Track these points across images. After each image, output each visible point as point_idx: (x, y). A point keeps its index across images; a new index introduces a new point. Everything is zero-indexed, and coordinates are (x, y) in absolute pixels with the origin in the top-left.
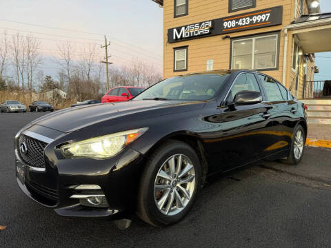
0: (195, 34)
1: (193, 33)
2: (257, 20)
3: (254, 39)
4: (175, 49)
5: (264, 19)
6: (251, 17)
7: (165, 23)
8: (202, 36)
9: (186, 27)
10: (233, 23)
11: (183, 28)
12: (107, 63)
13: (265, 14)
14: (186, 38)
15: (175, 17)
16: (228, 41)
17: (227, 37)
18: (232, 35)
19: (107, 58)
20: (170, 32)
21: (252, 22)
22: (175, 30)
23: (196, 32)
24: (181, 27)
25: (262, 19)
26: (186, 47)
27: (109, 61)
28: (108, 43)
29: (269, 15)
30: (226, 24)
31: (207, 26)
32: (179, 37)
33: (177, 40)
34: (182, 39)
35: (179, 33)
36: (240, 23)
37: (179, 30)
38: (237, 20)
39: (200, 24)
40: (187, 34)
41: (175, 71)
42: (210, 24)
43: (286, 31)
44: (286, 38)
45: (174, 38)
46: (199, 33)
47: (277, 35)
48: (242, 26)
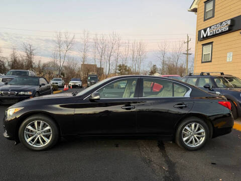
0: (217, 33)
1: (216, 31)
4: (203, 45)
8: (223, 33)
9: (210, 27)
11: (209, 29)
15: (205, 20)
23: (218, 31)
24: (207, 28)
26: (211, 43)
31: (227, 24)
32: (205, 36)
34: (207, 37)
37: (205, 30)
39: (221, 23)
40: (211, 33)
41: (202, 63)
42: (229, 23)
45: (202, 37)
46: (220, 31)
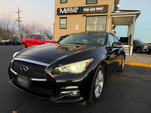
1: (70, 12)
2: (98, 10)
3: (96, 17)
4: (61, 18)
5: (101, 9)
6: (96, 8)
7: (55, 5)
8: (74, 14)
9: (66, 8)
10: (88, 10)
11: (65, 9)
12: (19, 21)
13: (101, 7)
14: (66, 13)
15: (61, 3)
16: (85, 17)
17: (85, 15)
18: (87, 15)
19: (19, 18)
20: (58, 10)
21: (96, 10)
22: (61, 9)
23: (71, 12)
25: (100, 10)
26: (66, 18)
27: (20, 20)
28: (20, 11)
29: (103, 8)
30: (85, 10)
31: (76, 9)
32: (63, 13)
33: (62, 14)
34: (64, 14)
35: (63, 11)
36: (91, 10)
37: (63, 9)
38: (90, 8)
39: (73, 8)
40: (67, 12)
41: (60, 28)
42: (77, 9)
43: (109, 15)
44: (109, 19)
45: (60, 13)
46: (72, 12)
47: (106, 17)
48: (92, 11)
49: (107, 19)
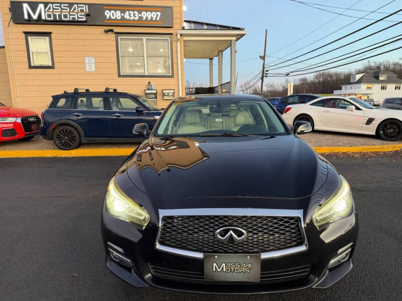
1: (60, 16)
2: (147, 18)
3: (144, 38)
4: (27, 34)
5: (154, 17)
6: (140, 12)
8: (74, 23)
9: (46, 4)
10: (118, 15)
11: (41, 6)
13: (156, 12)
16: (112, 36)
18: (117, 30)
21: (141, 18)
23: (66, 16)
24: (37, 4)
25: (152, 18)
26: (48, 34)
29: (159, 14)
30: (108, 14)
31: (82, 11)
32: (35, 17)
33: (30, 21)
36: (127, 16)
37: (34, 6)
38: (123, 12)
39: (71, 5)
40: (49, 16)
41: (30, 67)
42: (86, 9)
43: (179, 36)
44: (179, 43)
45: (26, 17)
46: (69, 18)
47: (169, 38)
48: (129, 20)
49: (174, 44)
